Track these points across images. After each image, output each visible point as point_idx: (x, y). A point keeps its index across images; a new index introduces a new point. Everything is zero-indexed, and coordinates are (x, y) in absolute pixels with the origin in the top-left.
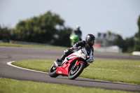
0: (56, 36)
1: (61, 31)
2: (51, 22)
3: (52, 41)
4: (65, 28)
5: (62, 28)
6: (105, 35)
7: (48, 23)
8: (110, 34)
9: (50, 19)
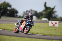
0: (8, 12)
1: (10, 10)
2: (6, 6)
3: (6, 14)
4: (12, 9)
5: (11, 8)
6: (29, 11)
7: (5, 7)
8: (31, 10)
9: (5, 5)
